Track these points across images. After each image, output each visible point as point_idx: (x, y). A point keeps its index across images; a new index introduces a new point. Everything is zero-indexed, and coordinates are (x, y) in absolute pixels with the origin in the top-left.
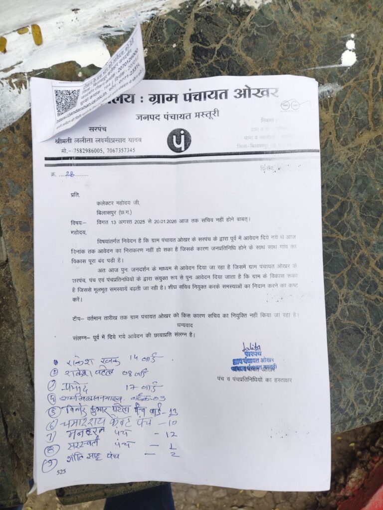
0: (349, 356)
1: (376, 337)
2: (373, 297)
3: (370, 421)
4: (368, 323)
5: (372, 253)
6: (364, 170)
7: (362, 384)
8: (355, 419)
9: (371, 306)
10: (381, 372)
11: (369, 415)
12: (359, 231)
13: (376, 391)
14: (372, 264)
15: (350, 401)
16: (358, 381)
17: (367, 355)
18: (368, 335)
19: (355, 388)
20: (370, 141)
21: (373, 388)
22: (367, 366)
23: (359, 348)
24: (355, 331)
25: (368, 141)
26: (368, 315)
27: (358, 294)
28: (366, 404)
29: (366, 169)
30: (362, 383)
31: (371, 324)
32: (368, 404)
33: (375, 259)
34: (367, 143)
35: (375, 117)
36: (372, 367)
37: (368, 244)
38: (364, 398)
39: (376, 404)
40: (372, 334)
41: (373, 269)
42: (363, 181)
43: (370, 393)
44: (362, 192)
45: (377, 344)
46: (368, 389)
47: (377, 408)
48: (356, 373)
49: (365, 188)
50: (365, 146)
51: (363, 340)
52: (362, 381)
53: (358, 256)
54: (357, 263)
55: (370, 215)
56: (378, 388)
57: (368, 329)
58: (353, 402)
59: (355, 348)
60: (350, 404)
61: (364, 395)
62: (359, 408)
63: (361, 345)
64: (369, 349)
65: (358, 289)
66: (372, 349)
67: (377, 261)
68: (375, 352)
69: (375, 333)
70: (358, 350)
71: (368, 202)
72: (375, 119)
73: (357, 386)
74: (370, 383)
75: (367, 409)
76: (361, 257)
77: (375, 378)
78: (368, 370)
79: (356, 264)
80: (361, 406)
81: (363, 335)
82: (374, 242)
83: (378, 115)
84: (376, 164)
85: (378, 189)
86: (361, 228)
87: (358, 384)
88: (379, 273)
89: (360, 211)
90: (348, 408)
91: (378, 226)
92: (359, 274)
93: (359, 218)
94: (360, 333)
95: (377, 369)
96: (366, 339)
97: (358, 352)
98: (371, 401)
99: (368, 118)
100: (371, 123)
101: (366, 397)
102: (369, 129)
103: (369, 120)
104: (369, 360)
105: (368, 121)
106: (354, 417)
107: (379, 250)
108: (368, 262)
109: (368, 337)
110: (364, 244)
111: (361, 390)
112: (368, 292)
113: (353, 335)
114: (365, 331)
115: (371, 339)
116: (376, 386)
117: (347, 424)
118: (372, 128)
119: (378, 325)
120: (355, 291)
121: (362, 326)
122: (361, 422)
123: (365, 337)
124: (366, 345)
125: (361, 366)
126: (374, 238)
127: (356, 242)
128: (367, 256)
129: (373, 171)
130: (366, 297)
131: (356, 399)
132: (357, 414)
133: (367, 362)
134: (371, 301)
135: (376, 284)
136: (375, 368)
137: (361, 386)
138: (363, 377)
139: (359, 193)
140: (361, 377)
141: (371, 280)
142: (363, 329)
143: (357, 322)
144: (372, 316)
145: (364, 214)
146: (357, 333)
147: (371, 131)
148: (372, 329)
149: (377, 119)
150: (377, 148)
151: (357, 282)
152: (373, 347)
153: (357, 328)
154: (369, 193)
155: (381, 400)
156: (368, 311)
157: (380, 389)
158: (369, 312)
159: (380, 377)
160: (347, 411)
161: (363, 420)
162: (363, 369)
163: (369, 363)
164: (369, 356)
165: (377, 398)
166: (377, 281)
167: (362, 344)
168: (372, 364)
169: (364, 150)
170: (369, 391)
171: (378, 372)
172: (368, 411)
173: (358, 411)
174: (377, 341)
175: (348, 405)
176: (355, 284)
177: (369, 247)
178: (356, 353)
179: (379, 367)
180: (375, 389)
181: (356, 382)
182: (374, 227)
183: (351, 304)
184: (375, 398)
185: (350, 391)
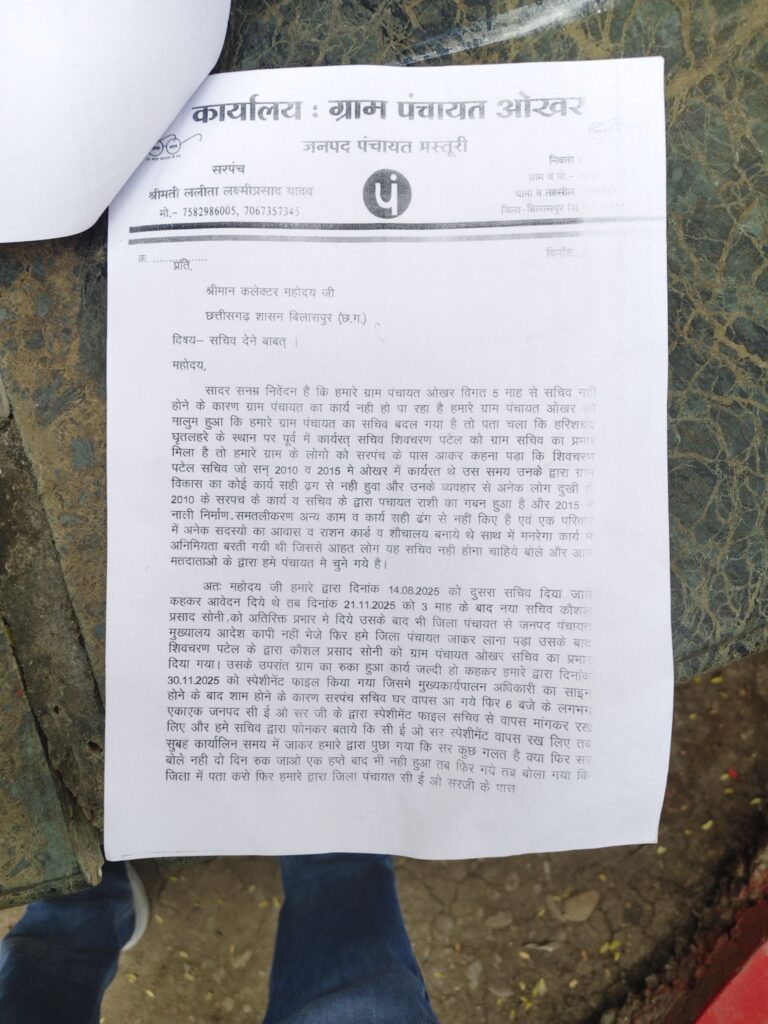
0: (691, 523)
1: (741, 479)
2: (727, 401)
3: (747, 648)
4: (723, 453)
5: (716, 313)
6: (682, 149)
7: (721, 576)
8: (715, 648)
9: (726, 418)
10: (758, 548)
11: (743, 636)
12: (687, 271)
13: (752, 587)
14: (720, 334)
15: (700, 612)
16: (714, 571)
17: (726, 517)
18: (725, 476)
19: (708, 585)
20: (691, 90)
21: (746, 582)
22: (729, 539)
23: (709, 504)
24: (697, 471)
25: (687, 90)
26: (720, 438)
27: (696, 397)
28: (734, 616)
29: (688, 147)
30: (723, 574)
31: (728, 455)
32: (738, 615)
33: (723, 324)
34: (685, 93)
35: (698, 39)
36: (740, 540)
37: (707, 295)
38: (729, 603)
39: (755, 613)
40: (732, 474)
41: (722, 344)
42: (685, 172)
43: (740, 592)
44: (683, 194)
45: (744, 492)
46: (735, 584)
47: (756, 622)
48: (707, 556)
49: (688, 186)
50: (681, 101)
51: (716, 488)
52: (721, 570)
53: (689, 321)
54: (689, 336)
55: (705, 238)
56: (755, 580)
57: (723, 466)
58: (707, 614)
59: (701, 506)
60: (702, 618)
61: (729, 598)
62: (722, 624)
63: (712, 498)
64: (729, 506)
65: (695, 388)
66: (736, 504)
67: (728, 328)
68: (743, 510)
69: (738, 472)
70: (706, 509)
71: (697, 212)
72: (697, 44)
73: (713, 581)
74: (738, 573)
75: (739, 624)
76: (694, 324)
77: (748, 562)
78: (732, 546)
79: (686, 338)
80: (725, 620)
81: (715, 478)
82: (719, 291)
83: (703, 35)
84: (707, 134)
85: (716, 184)
86: (691, 264)
87: (715, 576)
88: (735, 351)
89: (685, 232)
90: (698, 627)
91: (724, 258)
92: (694, 357)
93: (684, 246)
94: (709, 474)
95: (750, 543)
96: (721, 487)
97: (708, 513)
98: (744, 609)
99: (682, 43)
100: (690, 53)
101: (733, 601)
102: (687, 66)
103: (686, 46)
104: (731, 527)
105: (683, 49)
106: (712, 642)
107: (730, 306)
108: (711, 333)
109: (725, 481)
110: (698, 296)
111: (721, 587)
112: (717, 391)
113: (694, 479)
114: (718, 470)
115: (731, 485)
116: (751, 578)
117: (700, 659)
118: (693, 63)
119: (744, 456)
120: (689, 393)
121: (711, 461)
122: (730, 653)
123: (719, 482)
124: (723, 498)
125: (716, 540)
126: (718, 282)
127: (682, 295)
128: (707, 319)
129: (702, 148)
130: (714, 402)
131: (713, 607)
132: (718, 636)
133: (728, 530)
134: (724, 408)
135: (732, 373)
136: (745, 541)
137: (720, 580)
138: (722, 562)
139: (679, 197)
140: (719, 562)
141: (721, 366)
142: (713, 466)
143: (700, 453)
144: (729, 437)
145: (693, 237)
146: (702, 476)
147: (691, 69)
148: (731, 464)
149: (702, 42)
150: (707, 101)
151: (693, 374)
152: (738, 499)
153: (701, 465)
154: (698, 195)
155: (764, 604)
156: (720, 430)
157: (759, 581)
158: (723, 431)
159: (758, 558)
160: (698, 632)
161: (732, 648)
162: (722, 546)
163: (731, 533)
164: (730, 518)
165: (756, 603)
166: (733, 367)
167: (715, 496)
168: (739, 533)
169: (679, 109)
170: (738, 588)
171: (752, 548)
172: (740, 629)
173: (720, 630)
174: (744, 487)
175: (698, 619)
176: (689, 379)
177: (710, 302)
178: (705, 514)
179: (753, 539)
180: (749, 583)
181: (709, 573)
182: (715, 260)
183: (685, 418)
184: (751, 602)
185: (699, 593)
